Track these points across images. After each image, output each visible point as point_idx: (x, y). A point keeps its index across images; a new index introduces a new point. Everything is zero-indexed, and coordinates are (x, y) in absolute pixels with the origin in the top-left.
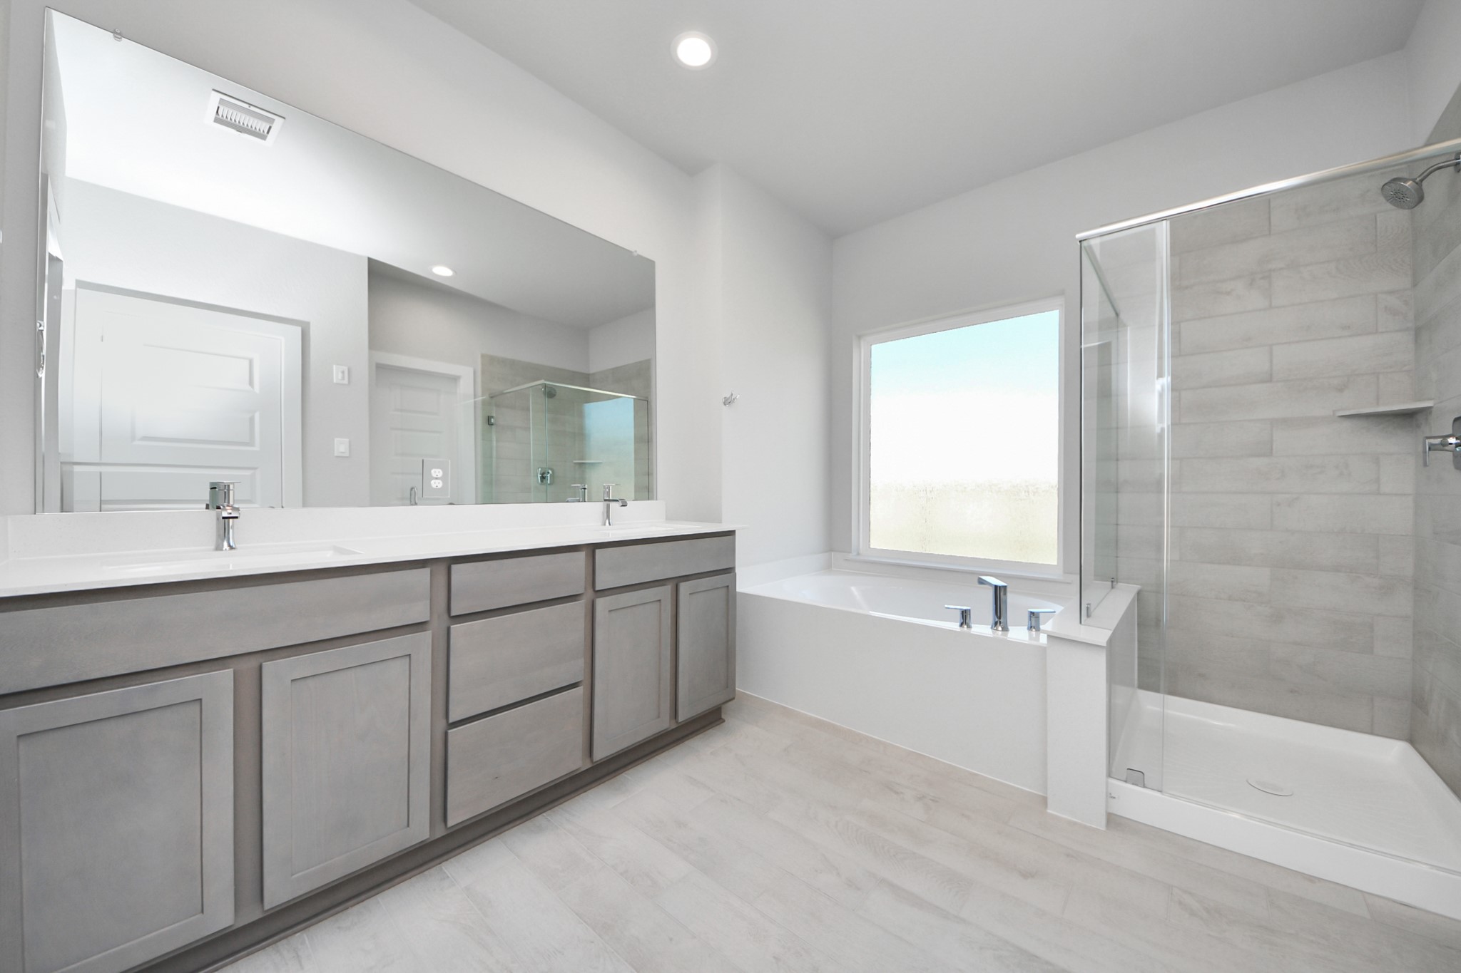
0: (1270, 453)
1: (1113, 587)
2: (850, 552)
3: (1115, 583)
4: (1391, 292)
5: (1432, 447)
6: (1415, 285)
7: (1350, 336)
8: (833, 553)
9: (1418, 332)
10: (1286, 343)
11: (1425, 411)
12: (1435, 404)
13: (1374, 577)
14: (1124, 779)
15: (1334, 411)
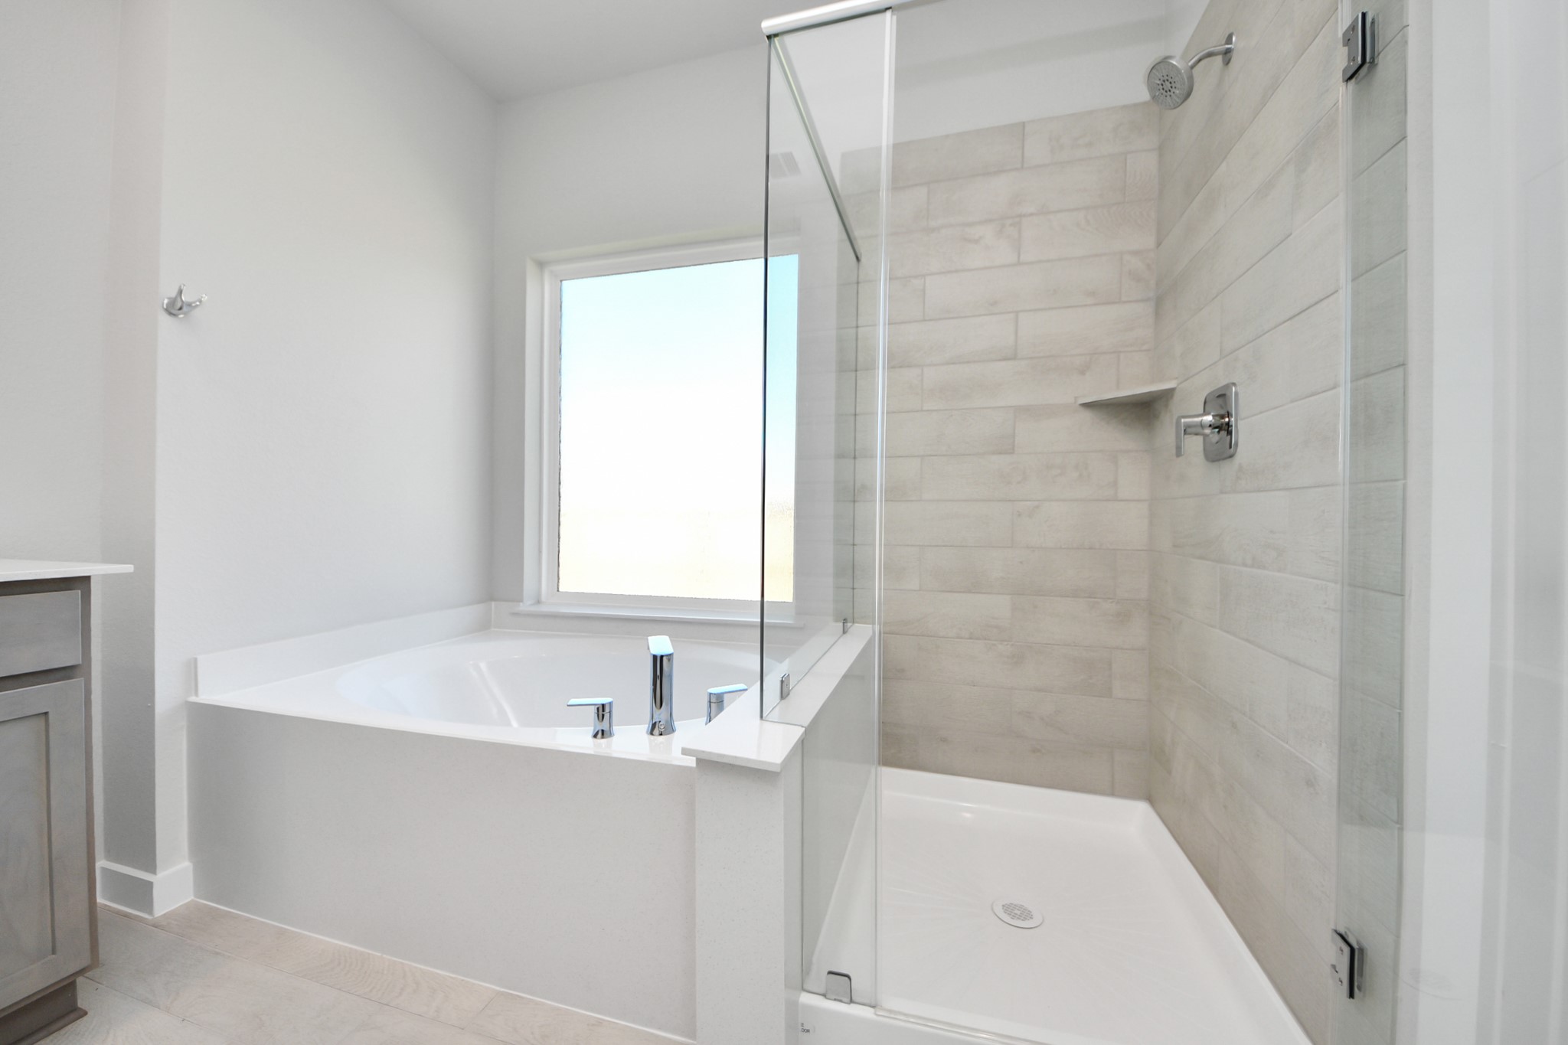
0: (1011, 451)
1: (844, 632)
2: (521, 601)
3: (849, 624)
4: (1135, 253)
5: (1189, 430)
6: (1159, 244)
7: (1095, 305)
8: (493, 603)
9: (1159, 304)
10: (1030, 311)
11: (1166, 396)
12: (1178, 385)
13: (1112, 603)
14: (822, 991)
15: (1076, 398)
